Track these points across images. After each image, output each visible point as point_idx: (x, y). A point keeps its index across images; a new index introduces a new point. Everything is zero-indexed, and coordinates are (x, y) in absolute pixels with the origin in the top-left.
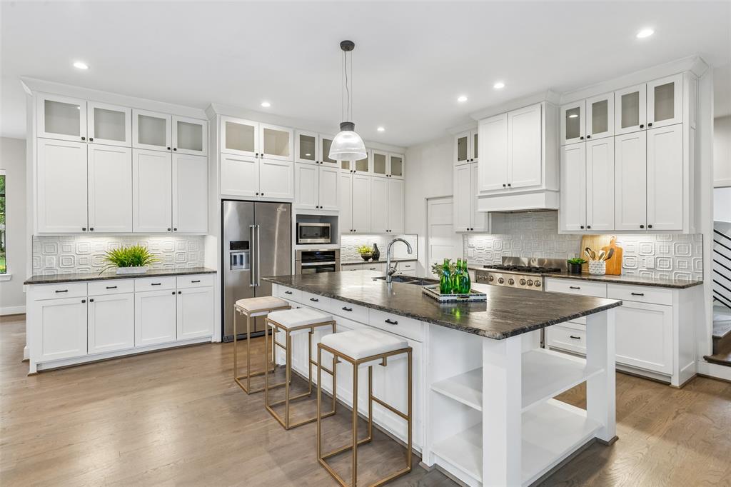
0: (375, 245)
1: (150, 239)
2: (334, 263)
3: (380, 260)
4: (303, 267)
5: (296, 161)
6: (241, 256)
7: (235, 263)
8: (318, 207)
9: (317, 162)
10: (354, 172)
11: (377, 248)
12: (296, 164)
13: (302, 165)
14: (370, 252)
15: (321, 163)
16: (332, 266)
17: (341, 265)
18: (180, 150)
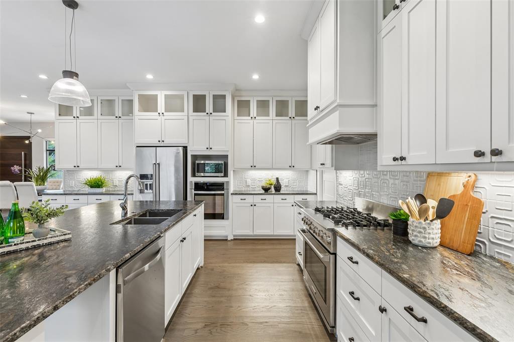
0: (277, 179)
1: (118, 172)
2: (223, 192)
3: (281, 192)
4: (195, 195)
5: (190, 114)
6: (150, 184)
7: (147, 189)
8: (207, 148)
9: (207, 114)
10: (255, 118)
11: (280, 181)
12: (190, 117)
13: (195, 118)
14: (271, 185)
15: (211, 114)
16: (223, 195)
17: (230, 194)
18: (123, 117)
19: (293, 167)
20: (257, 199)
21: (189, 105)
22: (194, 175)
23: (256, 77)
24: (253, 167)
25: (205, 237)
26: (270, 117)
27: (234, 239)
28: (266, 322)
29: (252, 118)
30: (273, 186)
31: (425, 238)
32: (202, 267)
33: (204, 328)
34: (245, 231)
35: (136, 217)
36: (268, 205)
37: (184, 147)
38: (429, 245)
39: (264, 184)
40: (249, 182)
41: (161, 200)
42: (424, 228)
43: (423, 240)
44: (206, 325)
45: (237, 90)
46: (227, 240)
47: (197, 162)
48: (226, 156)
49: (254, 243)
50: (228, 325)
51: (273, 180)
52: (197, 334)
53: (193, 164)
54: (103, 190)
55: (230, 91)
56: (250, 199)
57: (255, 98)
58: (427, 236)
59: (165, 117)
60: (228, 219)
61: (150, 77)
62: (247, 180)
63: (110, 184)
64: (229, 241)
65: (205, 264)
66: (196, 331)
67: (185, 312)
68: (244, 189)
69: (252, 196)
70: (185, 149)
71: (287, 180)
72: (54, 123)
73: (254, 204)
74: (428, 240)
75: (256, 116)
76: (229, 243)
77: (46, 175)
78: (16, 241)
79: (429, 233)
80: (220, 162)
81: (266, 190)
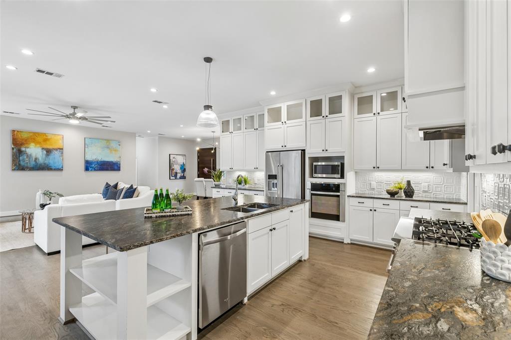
0: (409, 182)
2: (338, 194)
3: (414, 198)
4: (312, 194)
5: (307, 120)
6: (276, 183)
7: (273, 187)
8: (323, 150)
9: (323, 117)
10: (379, 113)
11: (412, 185)
12: (308, 122)
13: (312, 122)
14: (401, 189)
15: (327, 116)
16: (338, 196)
17: (346, 197)
18: (259, 129)
19: (432, 167)
20: (378, 204)
21: (306, 110)
22: (312, 176)
23: (371, 70)
24: (376, 168)
25: (309, 233)
26: (399, 110)
27: (352, 244)
28: (336, 323)
29: (374, 114)
30: (403, 190)
31: (495, 265)
32: (305, 260)
33: (280, 305)
34: (364, 237)
35: (245, 207)
36: (392, 211)
37: (302, 150)
38: (502, 277)
39: (392, 188)
40: (374, 184)
41: (284, 197)
42: (494, 253)
43: (493, 269)
44: (282, 304)
45: (356, 87)
46: (343, 242)
47: (314, 164)
48: (343, 157)
49: (371, 251)
50: (300, 311)
51: (404, 183)
52: (272, 308)
53: (311, 165)
54: (247, 186)
55: (347, 91)
56: (369, 203)
57: (378, 92)
58: (499, 264)
59: (287, 125)
60: (344, 221)
61: (273, 93)
62: (372, 182)
63: (251, 182)
64: (346, 244)
65: (309, 259)
66: (273, 305)
67: (273, 289)
68: (368, 193)
69: (372, 200)
70: (303, 151)
71: (427, 184)
72: (219, 138)
73: (374, 209)
74: (499, 270)
75: (379, 112)
76: (345, 246)
77: (221, 175)
78: (166, 210)
79: (502, 261)
80: (336, 164)
81: (393, 194)
